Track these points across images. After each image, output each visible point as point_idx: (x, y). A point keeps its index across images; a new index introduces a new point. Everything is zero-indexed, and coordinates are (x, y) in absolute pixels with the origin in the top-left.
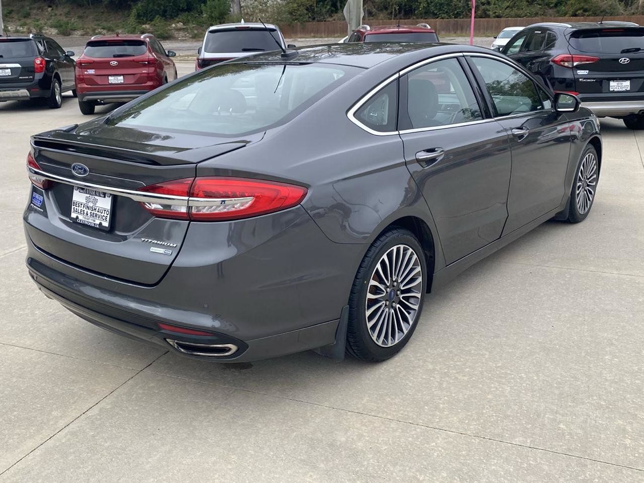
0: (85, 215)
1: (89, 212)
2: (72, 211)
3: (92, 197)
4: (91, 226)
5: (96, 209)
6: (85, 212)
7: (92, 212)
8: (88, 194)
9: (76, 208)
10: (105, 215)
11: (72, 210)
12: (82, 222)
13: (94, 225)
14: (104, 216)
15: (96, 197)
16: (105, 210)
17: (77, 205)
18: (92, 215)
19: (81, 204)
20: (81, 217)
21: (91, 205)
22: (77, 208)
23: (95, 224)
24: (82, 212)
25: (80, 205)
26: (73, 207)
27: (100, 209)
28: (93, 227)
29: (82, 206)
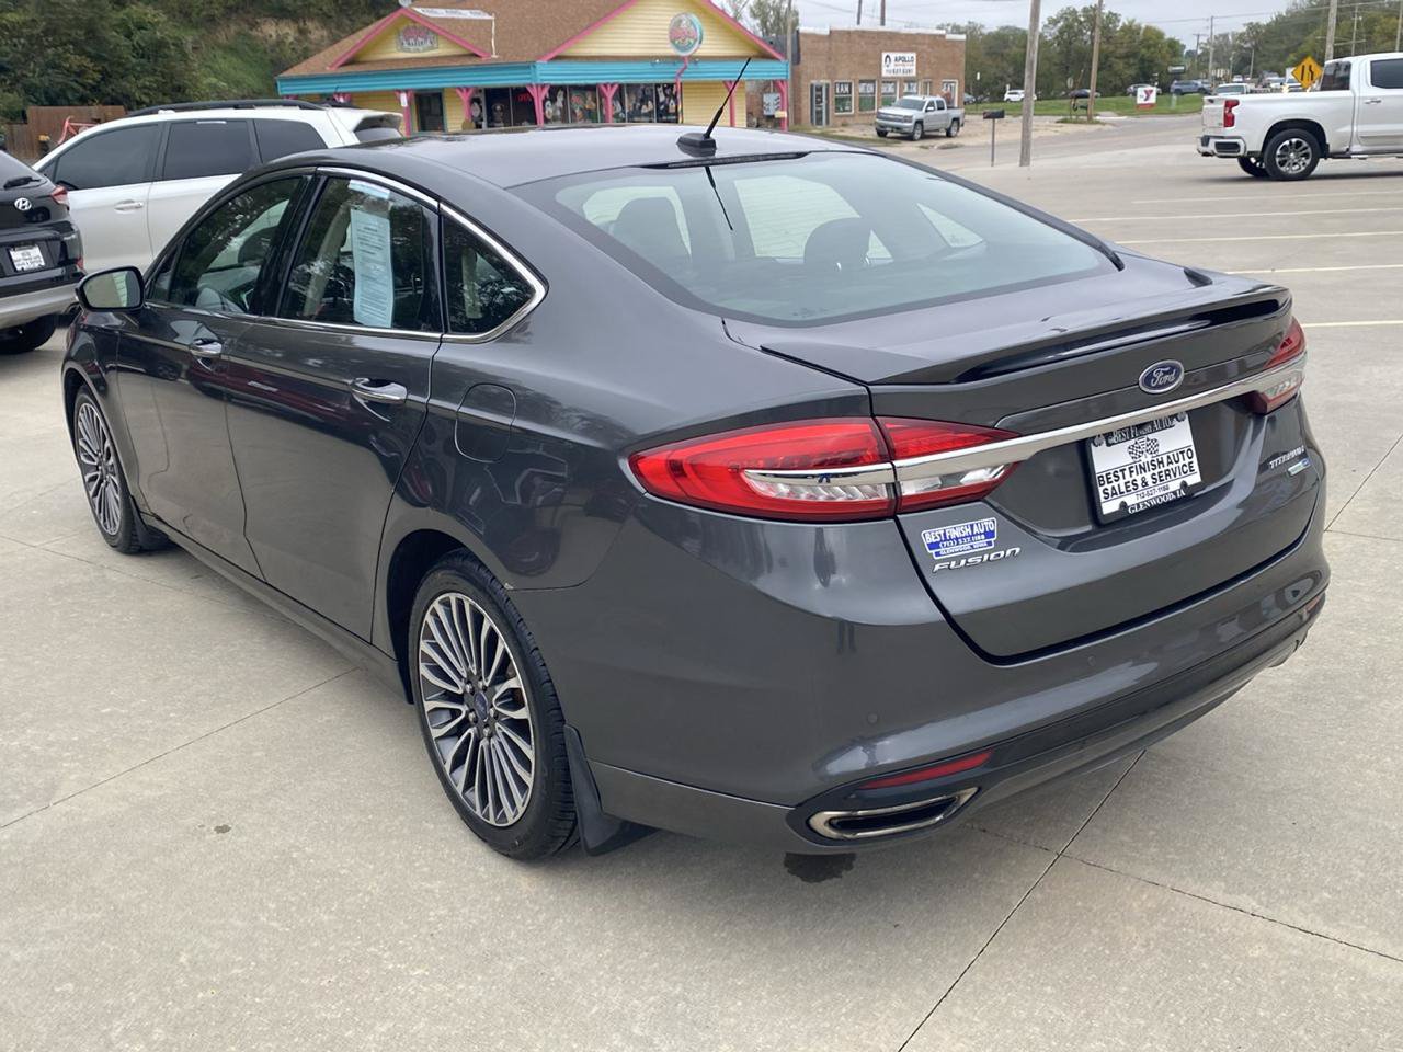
0: (1140, 487)
1: (1148, 476)
2: (1102, 500)
3: (1142, 442)
4: (1169, 502)
5: (1162, 462)
6: (1139, 482)
7: (1156, 472)
8: (1131, 438)
9: (1109, 487)
10: (1187, 461)
11: (1102, 495)
12: (1141, 508)
13: (1174, 497)
14: (1185, 465)
15: (1150, 436)
16: (1182, 453)
17: (1113, 478)
18: (1158, 479)
19: (1123, 471)
20: (1131, 500)
21: (1146, 459)
22: (1115, 484)
23: (1174, 493)
24: (1132, 487)
25: (1120, 474)
26: (1101, 489)
27: (1171, 455)
28: (1174, 500)
29: (1127, 473)
